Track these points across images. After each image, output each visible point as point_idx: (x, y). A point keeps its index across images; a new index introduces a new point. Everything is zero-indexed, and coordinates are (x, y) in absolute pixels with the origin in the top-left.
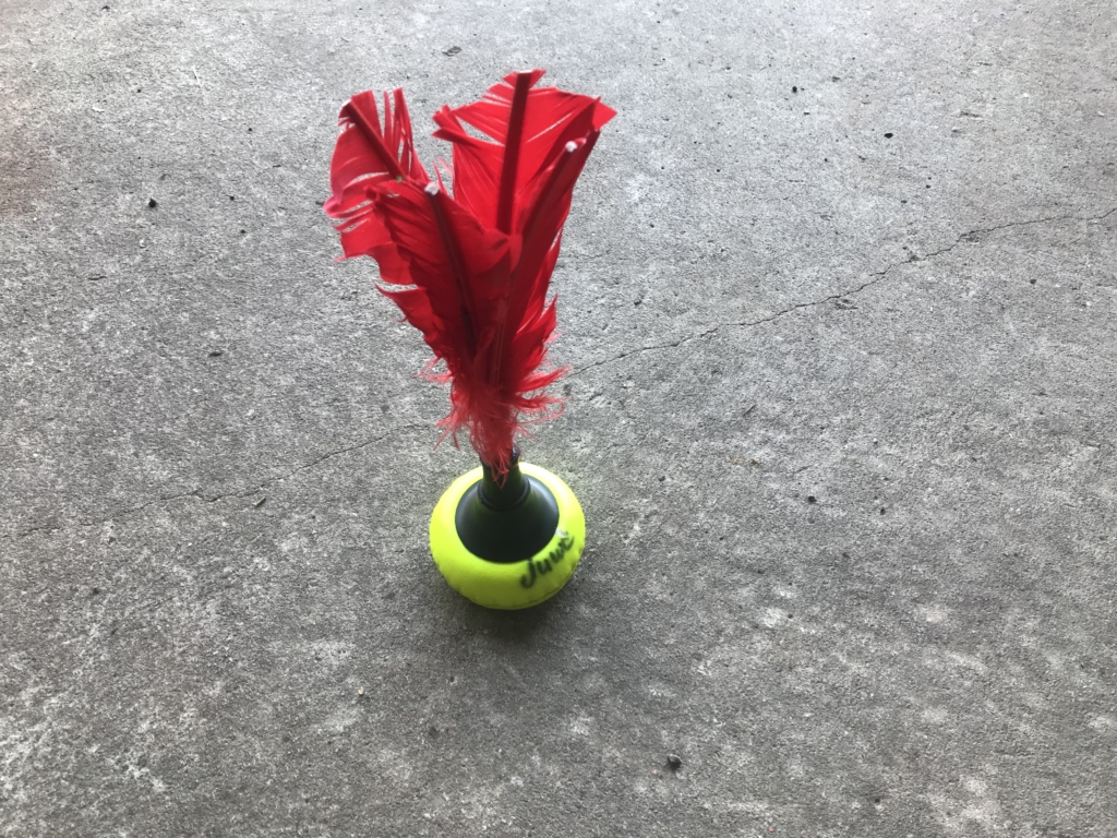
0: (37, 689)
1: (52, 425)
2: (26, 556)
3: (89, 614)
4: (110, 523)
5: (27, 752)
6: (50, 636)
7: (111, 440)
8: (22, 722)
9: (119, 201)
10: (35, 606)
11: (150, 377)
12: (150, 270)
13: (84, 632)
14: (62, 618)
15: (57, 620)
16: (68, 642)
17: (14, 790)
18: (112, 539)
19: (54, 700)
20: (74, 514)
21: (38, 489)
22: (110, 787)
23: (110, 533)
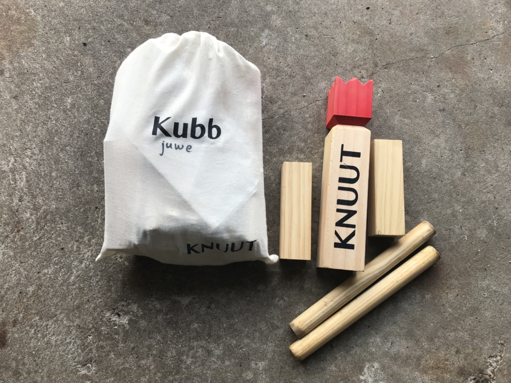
0: (88, 238)
1: (68, 148)
2: (74, 196)
3: (97, 215)
4: (95, 185)
5: (90, 254)
6: (88, 222)
7: (89, 155)
8: (87, 246)
9: (65, 40)
10: (81, 213)
11: (95, 129)
12: (85, 79)
13: (96, 221)
14: (90, 216)
15: (88, 217)
16: (93, 224)
17: (89, 264)
18: (97, 191)
19: (93, 241)
20: (84, 182)
21: (71, 173)
22: (114, 264)
23: (96, 189)
